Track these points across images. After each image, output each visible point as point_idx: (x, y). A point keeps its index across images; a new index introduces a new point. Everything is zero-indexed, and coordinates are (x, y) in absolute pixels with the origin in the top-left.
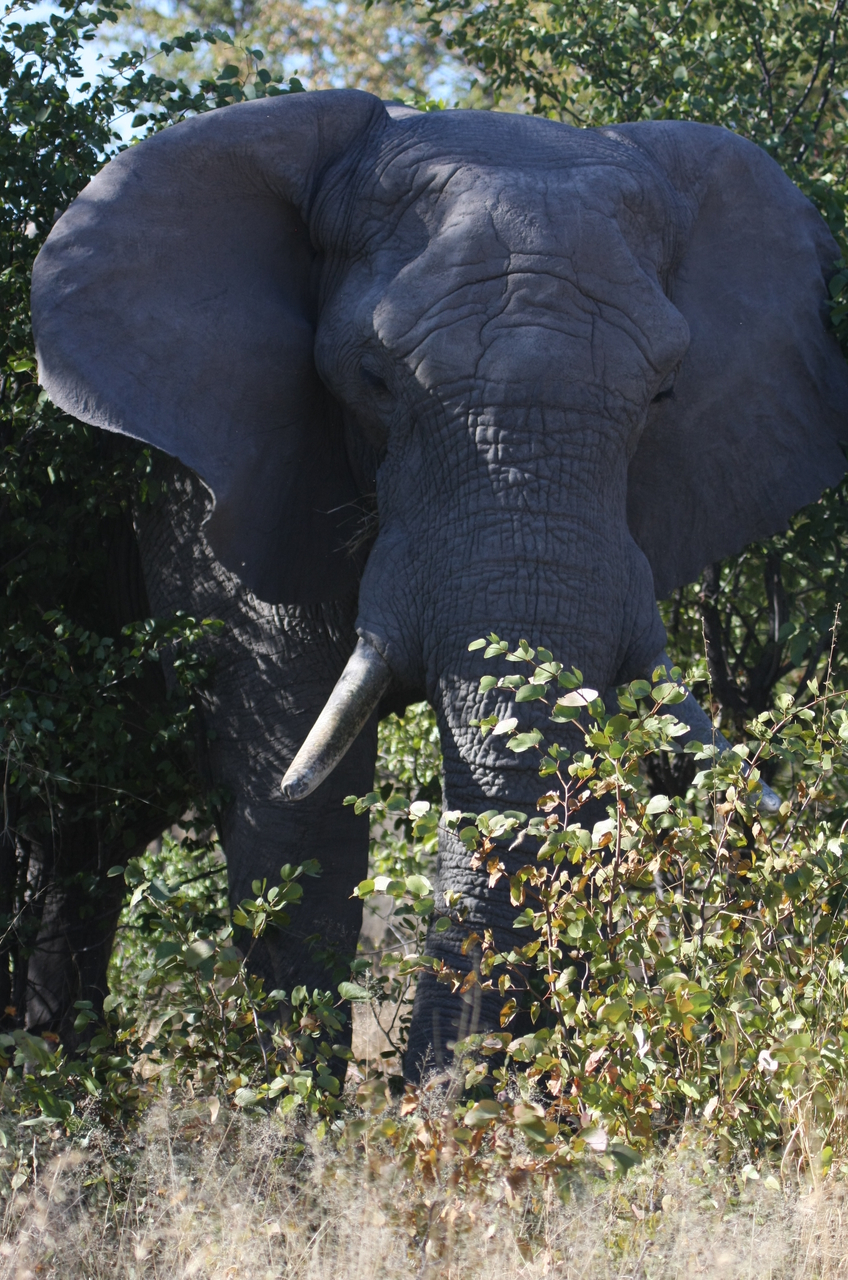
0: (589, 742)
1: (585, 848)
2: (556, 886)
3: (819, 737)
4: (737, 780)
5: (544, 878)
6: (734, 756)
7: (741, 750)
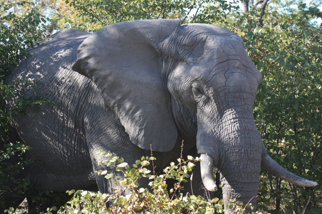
0: (125, 175)
1: (125, 201)
2: (118, 211)
3: (179, 173)
4: (161, 184)
5: (115, 209)
6: (160, 178)
7: (162, 176)
